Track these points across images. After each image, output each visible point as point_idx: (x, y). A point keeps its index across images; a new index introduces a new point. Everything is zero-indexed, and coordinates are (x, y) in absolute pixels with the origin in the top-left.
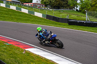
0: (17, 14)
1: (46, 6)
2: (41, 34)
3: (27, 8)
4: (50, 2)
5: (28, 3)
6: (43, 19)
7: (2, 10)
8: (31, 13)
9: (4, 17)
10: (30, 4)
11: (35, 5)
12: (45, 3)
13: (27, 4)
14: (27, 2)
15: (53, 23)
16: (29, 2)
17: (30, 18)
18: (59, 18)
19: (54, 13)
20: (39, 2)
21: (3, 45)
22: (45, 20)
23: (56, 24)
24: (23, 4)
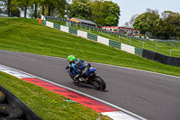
0: (90, 46)
1: (143, 32)
2: (73, 65)
3: (108, 35)
4: (151, 25)
5: (110, 26)
6: (137, 58)
7: (63, 38)
8: (115, 45)
9: (66, 50)
10: (113, 28)
11: (123, 30)
12: (141, 27)
13: (108, 29)
14: (107, 25)
15: (154, 67)
16: (112, 25)
17: (113, 54)
18: (166, 57)
19: (158, 46)
20: (130, 26)
21: (62, 103)
22: (139, 59)
23: (160, 67)
24: (100, 27)
